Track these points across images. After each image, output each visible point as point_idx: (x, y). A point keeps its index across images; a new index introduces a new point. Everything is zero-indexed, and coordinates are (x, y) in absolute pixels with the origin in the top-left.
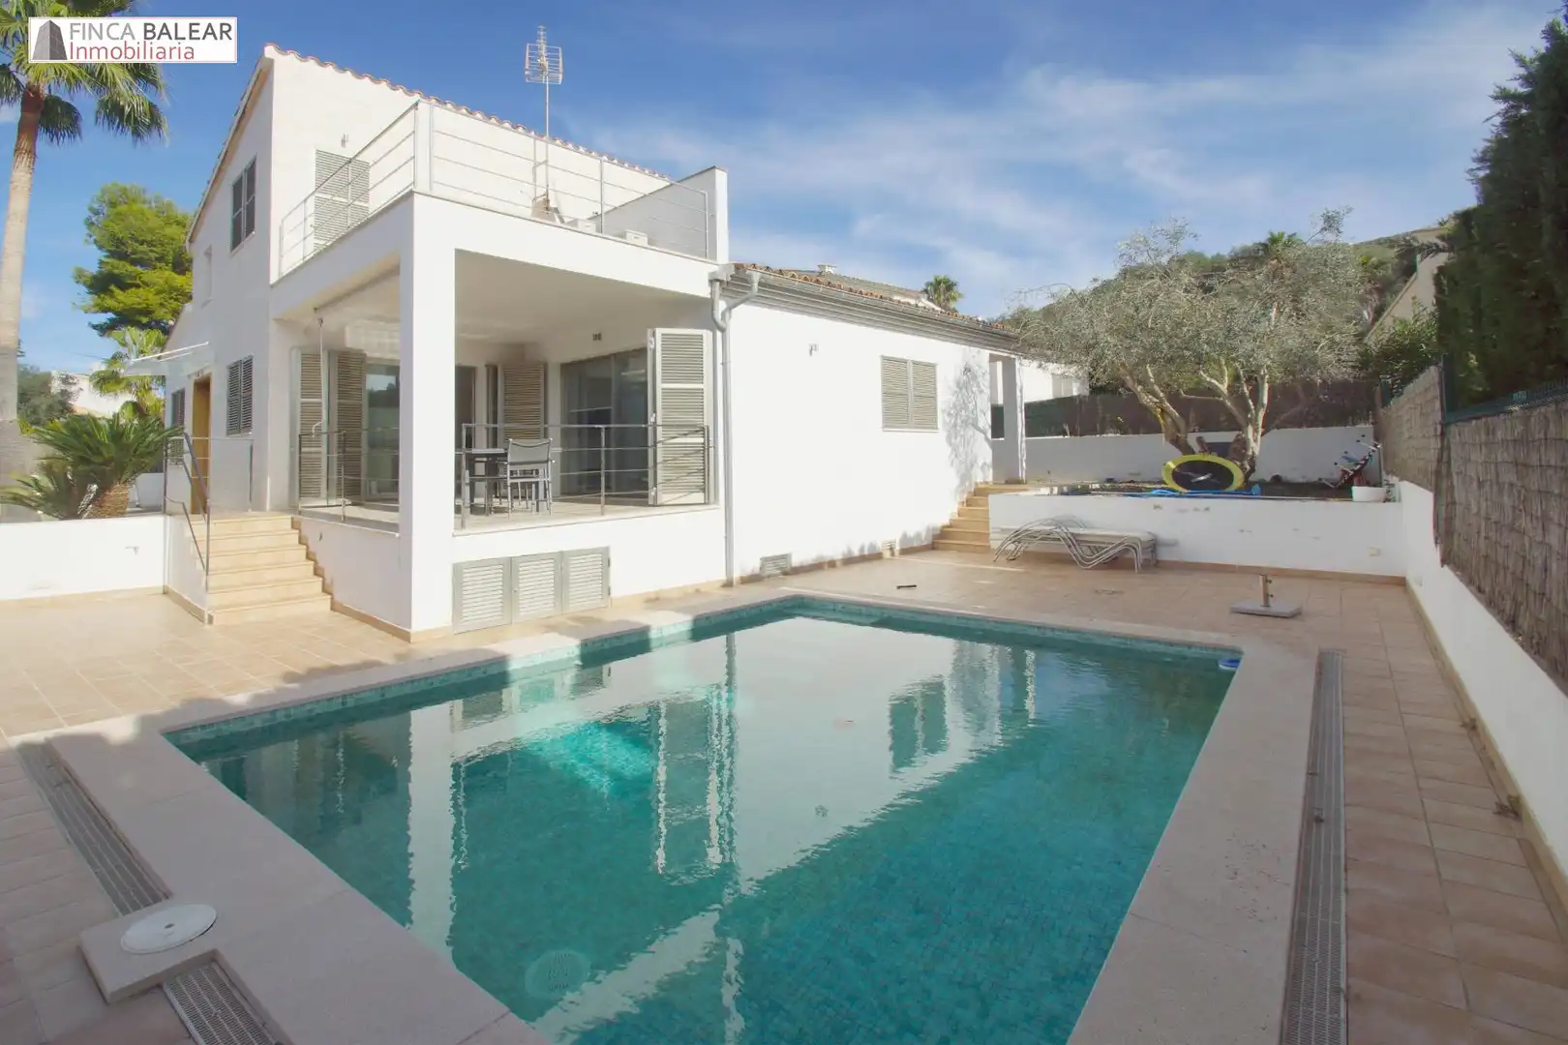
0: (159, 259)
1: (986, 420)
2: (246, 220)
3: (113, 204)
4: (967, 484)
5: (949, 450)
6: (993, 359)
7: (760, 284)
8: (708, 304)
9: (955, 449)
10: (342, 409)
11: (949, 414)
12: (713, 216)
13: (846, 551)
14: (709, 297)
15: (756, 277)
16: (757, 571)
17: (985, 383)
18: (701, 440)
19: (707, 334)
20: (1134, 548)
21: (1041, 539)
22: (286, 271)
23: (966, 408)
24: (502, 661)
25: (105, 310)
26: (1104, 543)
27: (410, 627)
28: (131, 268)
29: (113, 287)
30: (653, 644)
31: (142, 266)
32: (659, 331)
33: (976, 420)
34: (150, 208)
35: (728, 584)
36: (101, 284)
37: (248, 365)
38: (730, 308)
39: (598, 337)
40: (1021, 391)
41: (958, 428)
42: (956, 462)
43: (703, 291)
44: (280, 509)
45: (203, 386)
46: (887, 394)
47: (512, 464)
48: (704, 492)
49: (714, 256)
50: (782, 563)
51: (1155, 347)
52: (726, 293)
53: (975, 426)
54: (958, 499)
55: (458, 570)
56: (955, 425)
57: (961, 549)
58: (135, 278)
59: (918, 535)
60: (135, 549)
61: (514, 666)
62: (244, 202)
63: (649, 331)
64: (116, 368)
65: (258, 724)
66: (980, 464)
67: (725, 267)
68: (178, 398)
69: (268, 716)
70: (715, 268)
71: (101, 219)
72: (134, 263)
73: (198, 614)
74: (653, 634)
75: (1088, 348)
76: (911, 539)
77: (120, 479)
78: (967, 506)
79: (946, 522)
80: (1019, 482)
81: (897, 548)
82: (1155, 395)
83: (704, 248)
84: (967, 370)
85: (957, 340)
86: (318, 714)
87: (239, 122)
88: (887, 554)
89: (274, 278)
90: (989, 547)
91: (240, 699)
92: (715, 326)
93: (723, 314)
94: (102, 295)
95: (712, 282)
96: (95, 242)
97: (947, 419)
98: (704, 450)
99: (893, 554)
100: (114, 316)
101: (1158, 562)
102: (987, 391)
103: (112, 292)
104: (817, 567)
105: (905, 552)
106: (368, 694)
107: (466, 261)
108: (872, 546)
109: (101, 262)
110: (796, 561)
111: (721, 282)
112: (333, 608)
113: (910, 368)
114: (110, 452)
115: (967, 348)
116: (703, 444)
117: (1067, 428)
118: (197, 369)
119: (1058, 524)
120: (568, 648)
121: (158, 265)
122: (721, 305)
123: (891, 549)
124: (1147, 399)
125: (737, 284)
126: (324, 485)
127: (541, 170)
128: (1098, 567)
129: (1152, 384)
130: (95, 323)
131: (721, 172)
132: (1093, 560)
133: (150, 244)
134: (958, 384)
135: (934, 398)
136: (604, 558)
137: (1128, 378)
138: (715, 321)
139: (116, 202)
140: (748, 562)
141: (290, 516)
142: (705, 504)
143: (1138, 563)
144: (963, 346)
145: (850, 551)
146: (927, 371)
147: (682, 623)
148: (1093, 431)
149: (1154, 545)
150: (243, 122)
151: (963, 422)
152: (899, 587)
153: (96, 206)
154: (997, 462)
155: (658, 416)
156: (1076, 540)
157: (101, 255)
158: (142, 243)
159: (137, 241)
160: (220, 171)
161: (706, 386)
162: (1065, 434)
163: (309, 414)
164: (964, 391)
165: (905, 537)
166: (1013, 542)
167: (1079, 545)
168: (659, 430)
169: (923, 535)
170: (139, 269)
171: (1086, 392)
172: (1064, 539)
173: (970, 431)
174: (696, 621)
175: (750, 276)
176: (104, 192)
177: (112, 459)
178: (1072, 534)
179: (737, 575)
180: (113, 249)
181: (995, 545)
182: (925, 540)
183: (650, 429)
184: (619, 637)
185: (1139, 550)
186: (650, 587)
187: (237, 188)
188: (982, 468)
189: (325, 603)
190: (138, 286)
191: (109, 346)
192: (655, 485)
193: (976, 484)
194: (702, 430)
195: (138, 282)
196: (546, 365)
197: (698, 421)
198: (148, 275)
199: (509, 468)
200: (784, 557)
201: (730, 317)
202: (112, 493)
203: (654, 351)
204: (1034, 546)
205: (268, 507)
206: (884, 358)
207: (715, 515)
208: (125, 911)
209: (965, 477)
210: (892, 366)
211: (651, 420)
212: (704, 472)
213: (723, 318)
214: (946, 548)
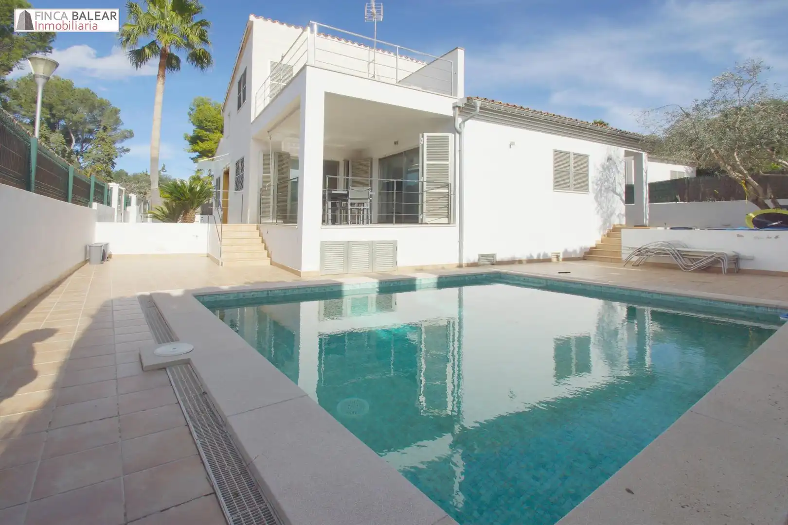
0: (215, 129)
1: (621, 189)
2: (242, 97)
3: (198, 106)
4: (608, 224)
5: (596, 204)
6: (627, 154)
7: (481, 108)
8: (452, 120)
9: (600, 204)
10: (279, 179)
11: (597, 184)
12: (456, 74)
13: (529, 255)
14: (453, 115)
15: (479, 103)
16: (476, 261)
17: (622, 167)
18: (447, 191)
19: (451, 136)
20: (722, 259)
21: (655, 254)
22: (257, 115)
23: (608, 181)
24: (340, 285)
25: (196, 151)
26: (700, 256)
27: (301, 270)
28: (205, 133)
29: (198, 141)
30: (417, 287)
31: (209, 132)
32: (426, 135)
33: (615, 188)
34: (212, 107)
35: (460, 266)
36: (195, 140)
37: (243, 160)
38: (464, 122)
39: (396, 143)
40: (646, 173)
41: (603, 192)
42: (601, 212)
43: (450, 113)
44: (252, 222)
45: (227, 173)
46: (556, 171)
47: (351, 199)
48: (448, 218)
49: (456, 94)
50: (491, 258)
51: (740, 138)
52: (462, 114)
53: (614, 191)
54: (602, 233)
55: (323, 245)
56: (601, 190)
57: (602, 260)
58: (206, 137)
59: (575, 251)
60: (197, 236)
61: (346, 288)
62: (242, 88)
63: (421, 135)
64: (199, 174)
65: (232, 298)
66: (617, 214)
67: (461, 99)
68: (218, 180)
69: (236, 295)
70: (455, 101)
71: (194, 113)
72: (207, 130)
73: (217, 262)
74: (418, 282)
75: (692, 142)
76: (570, 253)
77: (192, 208)
78: (608, 237)
79: (594, 245)
80: (644, 226)
81: (561, 257)
82: (740, 172)
83: (449, 89)
84: (609, 159)
85: (603, 141)
86: (257, 298)
87: (240, 52)
88: (555, 260)
89: (253, 119)
90: (621, 259)
91: (225, 287)
92: (456, 131)
93: (460, 125)
94: (194, 145)
95: (454, 108)
96: (192, 122)
97: (596, 187)
98: (448, 195)
99: (558, 260)
100: (199, 154)
101: (739, 270)
102: (623, 172)
103: (198, 143)
104: (511, 262)
105: (565, 259)
106: (277, 291)
107: (330, 98)
108: (545, 255)
109: (194, 131)
110: (499, 258)
111: (459, 107)
112: (271, 264)
113: (572, 156)
114: (188, 195)
115: (609, 146)
116: (448, 192)
117: (678, 197)
118: (224, 166)
119: (669, 244)
120: (373, 284)
121: (215, 131)
122: (459, 120)
123: (557, 257)
124: (734, 175)
125: (467, 109)
126: (271, 214)
127: (371, 65)
128: (695, 271)
129: (739, 165)
130: (192, 157)
131: (461, 50)
132: (692, 266)
133: (212, 122)
134: (603, 167)
135: (587, 174)
136: (394, 245)
137: (721, 162)
138: (456, 129)
139: (200, 105)
140: (470, 256)
141: (256, 225)
142: (448, 224)
143: (725, 271)
144: (607, 145)
145: (531, 256)
146: (582, 160)
147: (433, 279)
148: (697, 199)
149: (736, 259)
150: (241, 53)
151: (606, 188)
152: (559, 273)
153: (192, 107)
154: (628, 214)
155: (424, 177)
156: (681, 255)
157: (194, 128)
158: (209, 122)
159: (207, 121)
160: (233, 77)
161: (450, 162)
162: (676, 200)
163: (266, 180)
164: (607, 171)
165: (566, 252)
166: (637, 255)
167: (683, 258)
168: (425, 184)
169: (578, 252)
170: (208, 133)
171: (694, 175)
172: (673, 254)
173: (611, 194)
174: (440, 278)
175: (474, 103)
176: (195, 100)
177: (189, 198)
178: (678, 251)
179: (465, 262)
180: (198, 125)
181: (624, 257)
182: (579, 254)
183: (420, 184)
184: (399, 281)
185: (726, 262)
186: (418, 264)
187: (240, 83)
188: (618, 216)
189: (268, 261)
190: (207, 140)
191: (196, 166)
192: (422, 213)
193: (614, 225)
194: (447, 186)
195: (207, 139)
196: (371, 159)
197: (446, 181)
198: (211, 135)
199: (350, 201)
200: (493, 255)
201: (464, 126)
202: (189, 214)
203: (423, 145)
204: (651, 260)
205: (248, 223)
206: (556, 152)
207: (454, 230)
208: (160, 343)
209: (606, 220)
210: (560, 156)
211: (421, 180)
212: (448, 207)
213: (460, 127)
214: (592, 259)
